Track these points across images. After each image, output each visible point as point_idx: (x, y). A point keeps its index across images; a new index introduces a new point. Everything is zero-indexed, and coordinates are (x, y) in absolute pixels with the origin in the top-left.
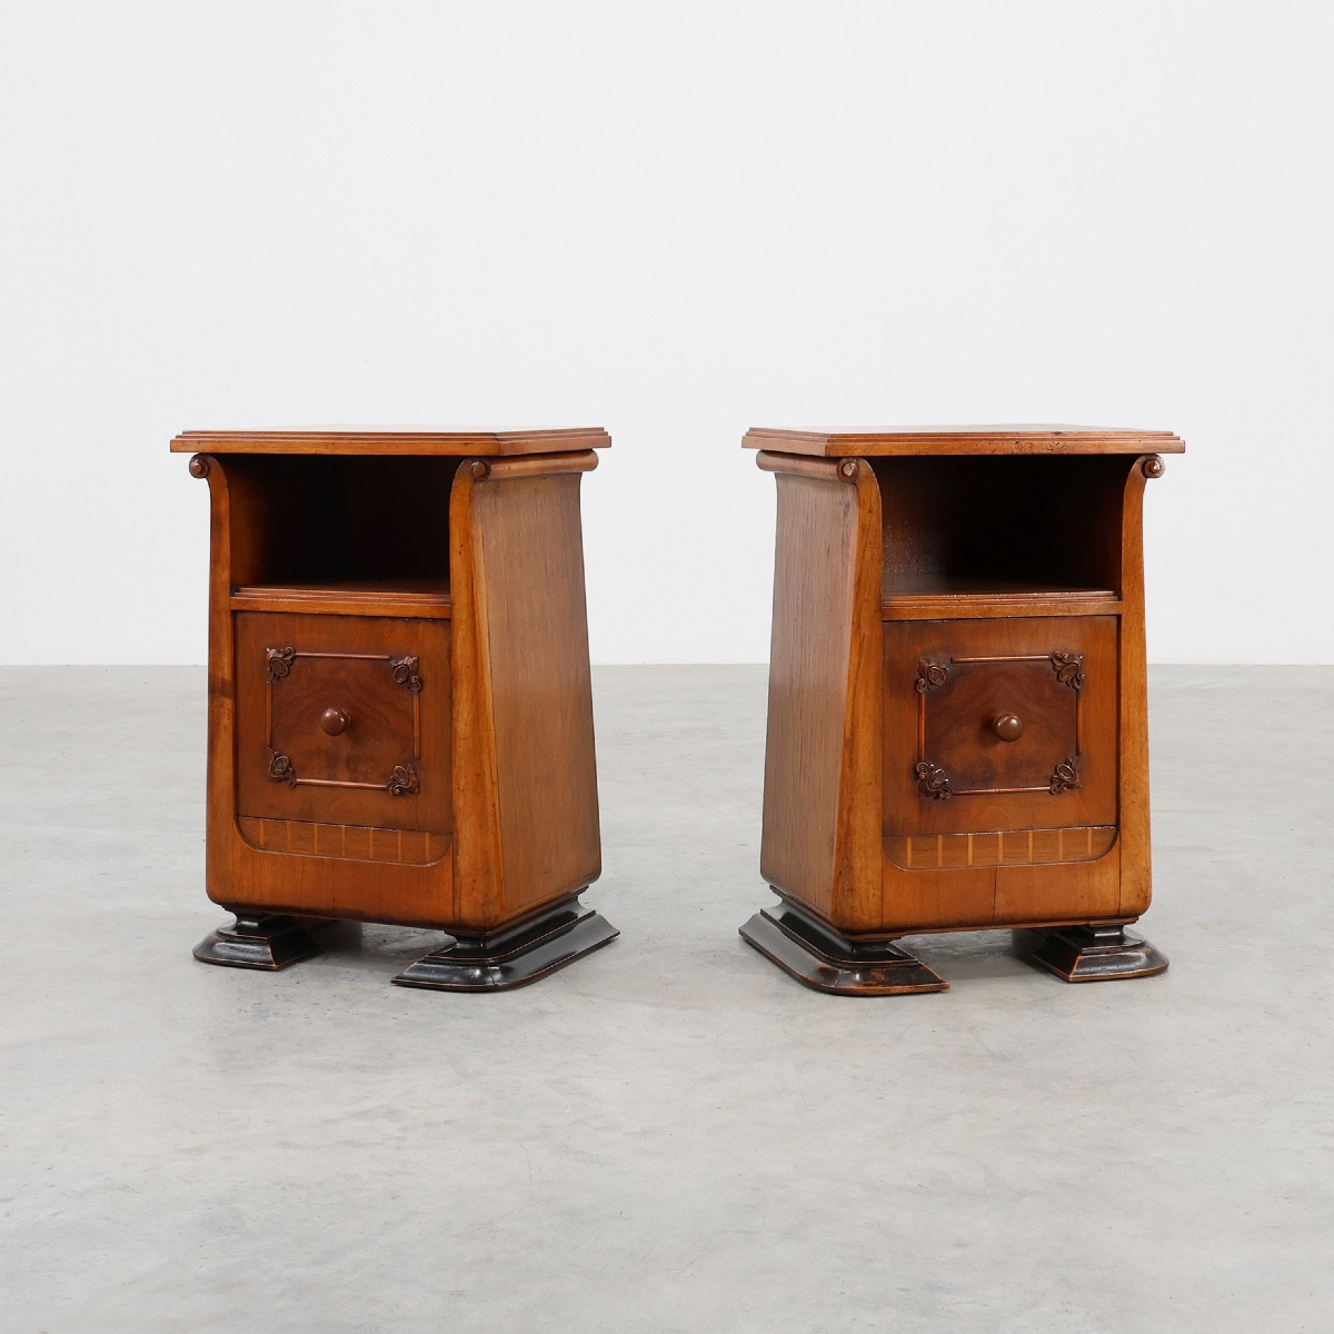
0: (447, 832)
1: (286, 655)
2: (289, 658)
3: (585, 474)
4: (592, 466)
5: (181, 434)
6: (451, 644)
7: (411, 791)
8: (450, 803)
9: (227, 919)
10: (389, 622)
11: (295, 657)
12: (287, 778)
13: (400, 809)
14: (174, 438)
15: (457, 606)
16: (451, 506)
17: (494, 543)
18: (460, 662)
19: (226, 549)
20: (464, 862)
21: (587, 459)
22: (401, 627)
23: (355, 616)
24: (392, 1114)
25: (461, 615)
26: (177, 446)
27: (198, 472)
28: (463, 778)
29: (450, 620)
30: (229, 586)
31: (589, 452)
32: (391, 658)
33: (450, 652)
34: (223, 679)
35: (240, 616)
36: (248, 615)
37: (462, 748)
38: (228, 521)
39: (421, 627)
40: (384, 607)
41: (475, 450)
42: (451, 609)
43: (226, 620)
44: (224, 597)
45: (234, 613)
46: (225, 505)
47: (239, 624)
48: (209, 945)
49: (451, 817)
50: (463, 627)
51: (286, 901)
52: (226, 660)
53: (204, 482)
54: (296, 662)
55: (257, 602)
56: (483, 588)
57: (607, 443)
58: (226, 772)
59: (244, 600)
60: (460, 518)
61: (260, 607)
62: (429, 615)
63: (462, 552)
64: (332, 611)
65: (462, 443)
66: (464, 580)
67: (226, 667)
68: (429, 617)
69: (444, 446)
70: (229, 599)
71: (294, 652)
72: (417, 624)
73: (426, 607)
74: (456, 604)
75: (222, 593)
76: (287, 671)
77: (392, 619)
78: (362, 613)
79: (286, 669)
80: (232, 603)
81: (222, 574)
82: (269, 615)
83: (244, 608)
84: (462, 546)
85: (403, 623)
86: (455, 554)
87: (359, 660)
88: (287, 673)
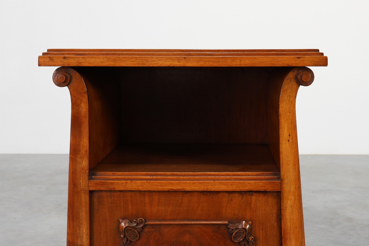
1: (138, 224)
10: (227, 195)
11: (145, 226)
15: (286, 181)
18: (289, 224)
19: (85, 142)
22: (237, 198)
23: (198, 192)
26: (43, 61)
27: (61, 82)
29: (280, 192)
30: (88, 171)
35: (96, 195)
36: (104, 194)
38: (87, 120)
39: (254, 198)
40: (225, 184)
42: (281, 184)
43: (85, 198)
45: (91, 192)
46: (84, 108)
47: (95, 200)
50: (292, 197)
52: (84, 230)
53: (65, 90)
54: (146, 230)
55: (113, 184)
59: (101, 182)
60: (288, 115)
61: (116, 187)
62: (262, 189)
63: (290, 139)
64: (179, 188)
65: (294, 57)
66: (291, 161)
67: (85, 237)
68: (262, 190)
69: (280, 60)
70: (88, 182)
71: (145, 221)
72: (250, 196)
73: (260, 183)
74: (285, 180)
75: (81, 178)
76: (138, 236)
77: (230, 192)
78: (206, 190)
79: (138, 235)
80: (90, 185)
81: (81, 162)
82: (122, 193)
83: (101, 189)
84: (290, 135)
85: (239, 195)
86: (284, 142)
87: (201, 226)
88: (138, 238)
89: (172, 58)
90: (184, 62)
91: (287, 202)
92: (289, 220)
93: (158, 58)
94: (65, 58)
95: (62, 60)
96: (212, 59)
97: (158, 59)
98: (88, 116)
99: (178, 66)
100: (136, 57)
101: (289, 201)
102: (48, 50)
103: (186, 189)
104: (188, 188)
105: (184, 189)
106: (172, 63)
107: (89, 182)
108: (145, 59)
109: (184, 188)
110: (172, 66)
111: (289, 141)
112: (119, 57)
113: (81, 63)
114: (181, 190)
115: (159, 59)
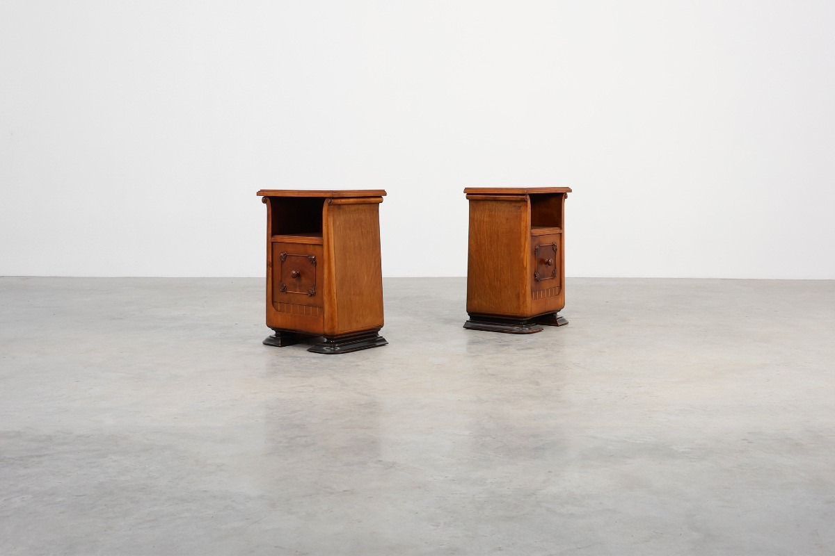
0: (322, 308)
2: (285, 256)
3: (380, 204)
4: (382, 202)
6: (323, 252)
7: (313, 295)
8: (322, 298)
9: (273, 333)
10: (309, 245)
12: (284, 290)
13: (311, 300)
14: (258, 192)
18: (325, 257)
19: (270, 224)
20: (326, 316)
21: (379, 199)
22: (311, 247)
23: (301, 244)
24: (311, 386)
25: (325, 243)
26: (259, 194)
27: (264, 201)
28: (326, 291)
29: (323, 245)
30: (271, 235)
31: (379, 197)
32: (309, 256)
33: (323, 254)
34: (270, 262)
35: (274, 243)
36: (276, 243)
37: (326, 282)
38: (271, 216)
39: (315, 247)
40: (307, 241)
41: (328, 195)
42: (323, 242)
44: (270, 238)
45: (272, 243)
46: (270, 211)
47: (273, 246)
48: (267, 340)
49: (323, 303)
50: (326, 247)
51: (284, 327)
52: (270, 256)
54: (287, 257)
55: (277, 240)
56: (332, 236)
58: (270, 289)
59: (274, 239)
62: (317, 244)
71: (287, 254)
73: (316, 241)
76: (285, 259)
82: (280, 243)
87: (302, 256)
94: (262, 193)
113: (266, 195)
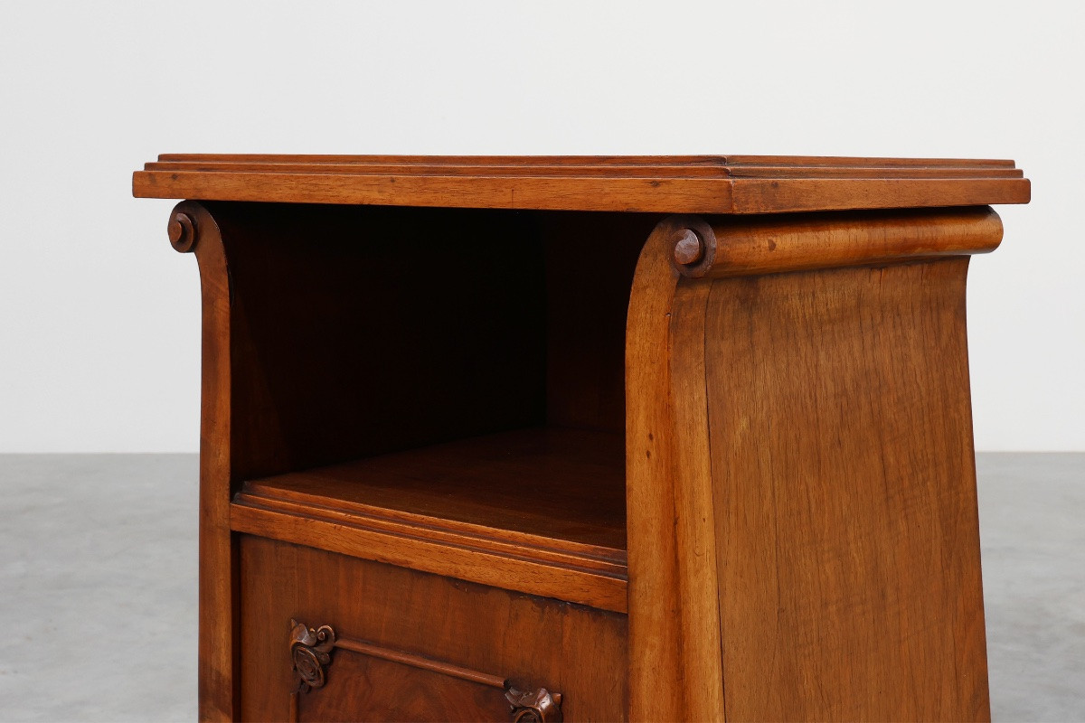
1: (320, 642)
2: (324, 648)
3: (976, 260)
4: (990, 244)
5: (155, 160)
6: (628, 674)
10: (506, 599)
11: (335, 649)
14: (141, 168)
15: (640, 585)
16: (629, 335)
17: (744, 423)
21: (977, 228)
22: (529, 615)
25: (649, 607)
26: (148, 182)
27: (183, 238)
29: (625, 618)
30: (228, 479)
31: (982, 211)
32: (507, 687)
34: (219, 674)
35: (248, 544)
39: (569, 620)
41: (675, 198)
42: (628, 591)
44: (222, 503)
45: (237, 539)
46: (222, 310)
50: (655, 640)
53: (190, 259)
54: (340, 662)
55: (271, 520)
56: (702, 542)
57: (1020, 192)
59: (251, 511)
60: (648, 369)
61: (278, 530)
62: (580, 597)
63: (651, 451)
64: (398, 557)
65: (645, 182)
66: (654, 522)
67: (223, 650)
68: (581, 602)
69: (607, 190)
70: (228, 507)
71: (337, 638)
72: (560, 613)
73: (576, 578)
74: (638, 578)
75: (217, 493)
76: (322, 676)
77: (515, 594)
78: (452, 573)
79: (321, 672)
80: (233, 515)
81: (218, 453)
82: (295, 550)
83: (251, 530)
84: (651, 437)
85: (534, 606)
86: (637, 456)
87: (449, 678)
88: (322, 681)
89: (366, 179)
90: (392, 192)
91: (643, 653)
92: (646, 713)
93: (339, 179)
94: (174, 177)
95: (170, 181)
96: (449, 186)
97: (339, 183)
98: (228, 332)
99: (379, 203)
100: (299, 177)
101: (648, 652)
102: (161, 157)
103: (411, 563)
104: (418, 562)
105: (407, 562)
106: (365, 193)
107: (230, 506)
108: (314, 182)
109: (409, 559)
110: (366, 203)
111: (648, 454)
112: (266, 176)
113: (199, 190)
114: (402, 563)
115: (342, 183)
